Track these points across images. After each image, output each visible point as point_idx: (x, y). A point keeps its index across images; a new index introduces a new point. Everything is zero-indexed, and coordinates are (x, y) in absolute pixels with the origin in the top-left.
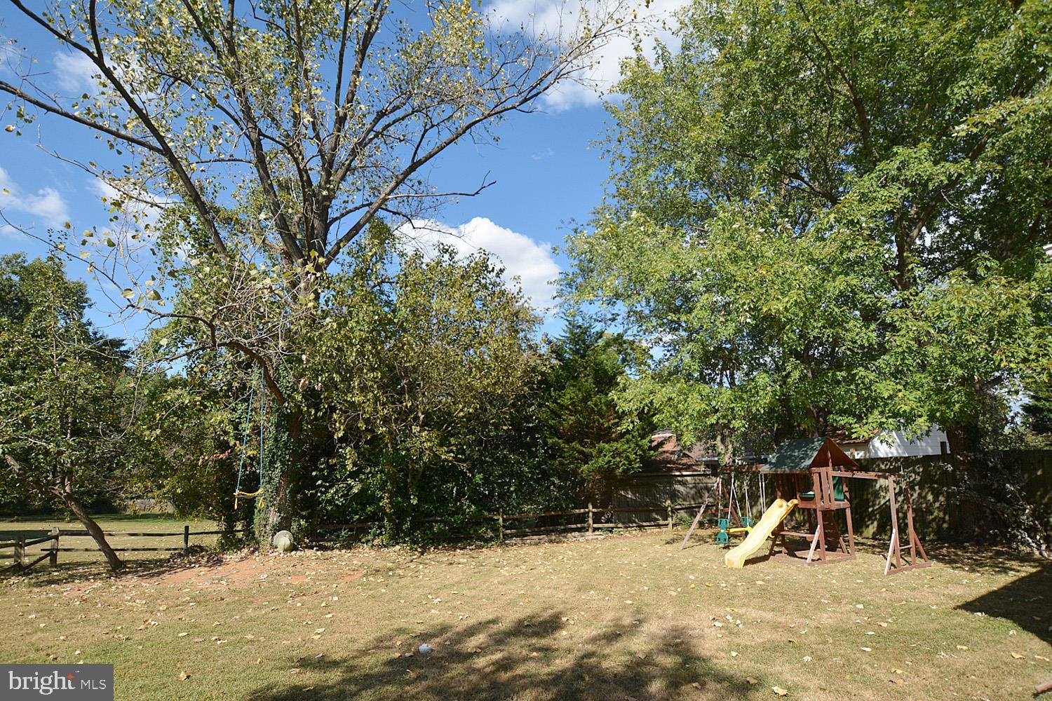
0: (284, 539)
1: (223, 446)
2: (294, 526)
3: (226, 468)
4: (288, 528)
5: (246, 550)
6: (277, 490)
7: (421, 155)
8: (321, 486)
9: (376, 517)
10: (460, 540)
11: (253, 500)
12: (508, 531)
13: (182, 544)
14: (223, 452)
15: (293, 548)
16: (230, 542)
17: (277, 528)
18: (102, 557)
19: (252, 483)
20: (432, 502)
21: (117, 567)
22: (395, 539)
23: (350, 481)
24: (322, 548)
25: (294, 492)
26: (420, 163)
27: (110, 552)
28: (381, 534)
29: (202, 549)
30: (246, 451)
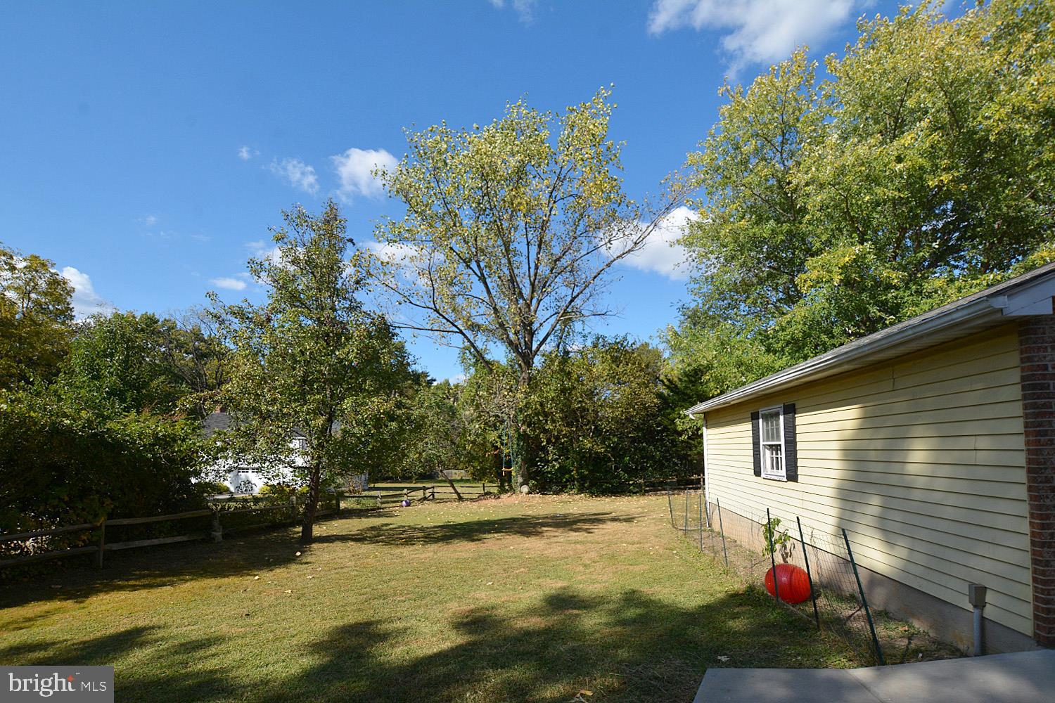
0: (525, 489)
1: (496, 448)
2: (530, 484)
3: (498, 458)
4: (527, 484)
5: (509, 494)
6: (520, 467)
7: (575, 294)
8: (540, 465)
9: (572, 480)
10: (618, 493)
11: (511, 472)
12: (648, 489)
13: (482, 492)
14: (495, 450)
15: (530, 493)
16: (503, 490)
17: (522, 484)
18: (455, 496)
19: (509, 465)
20: (601, 472)
21: (460, 499)
22: (581, 491)
23: (554, 463)
24: (543, 494)
25: (528, 469)
26: (575, 297)
27: (458, 494)
28: (574, 488)
29: (491, 493)
30: (506, 451)
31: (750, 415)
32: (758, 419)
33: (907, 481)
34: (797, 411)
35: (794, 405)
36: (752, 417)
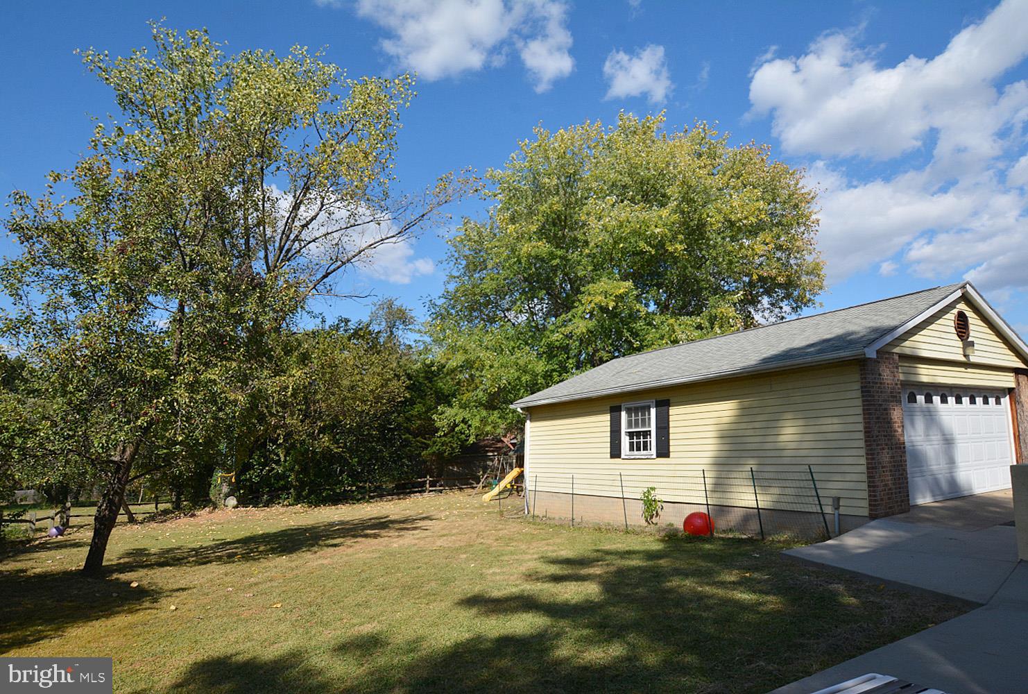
0: (232, 501)
2: (237, 494)
4: (233, 495)
5: (207, 509)
9: (285, 488)
12: (372, 494)
15: (237, 506)
17: (227, 495)
23: (274, 465)
26: (330, 274)
31: (609, 408)
32: (621, 411)
33: (781, 445)
34: (671, 405)
35: (669, 400)
36: (611, 410)
